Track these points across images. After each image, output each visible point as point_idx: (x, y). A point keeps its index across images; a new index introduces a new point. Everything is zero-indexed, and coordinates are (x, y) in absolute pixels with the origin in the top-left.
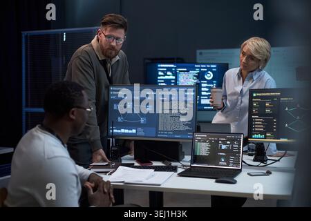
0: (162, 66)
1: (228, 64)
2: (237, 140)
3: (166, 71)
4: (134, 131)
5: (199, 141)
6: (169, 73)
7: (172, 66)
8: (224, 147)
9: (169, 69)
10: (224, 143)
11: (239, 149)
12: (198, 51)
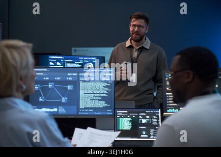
0: (52, 57)
1: (104, 57)
2: (155, 115)
3: (56, 62)
4: (55, 110)
5: (121, 116)
6: (58, 63)
7: (61, 57)
8: (144, 121)
9: (58, 60)
10: (144, 118)
11: (158, 122)
12: (73, 49)
